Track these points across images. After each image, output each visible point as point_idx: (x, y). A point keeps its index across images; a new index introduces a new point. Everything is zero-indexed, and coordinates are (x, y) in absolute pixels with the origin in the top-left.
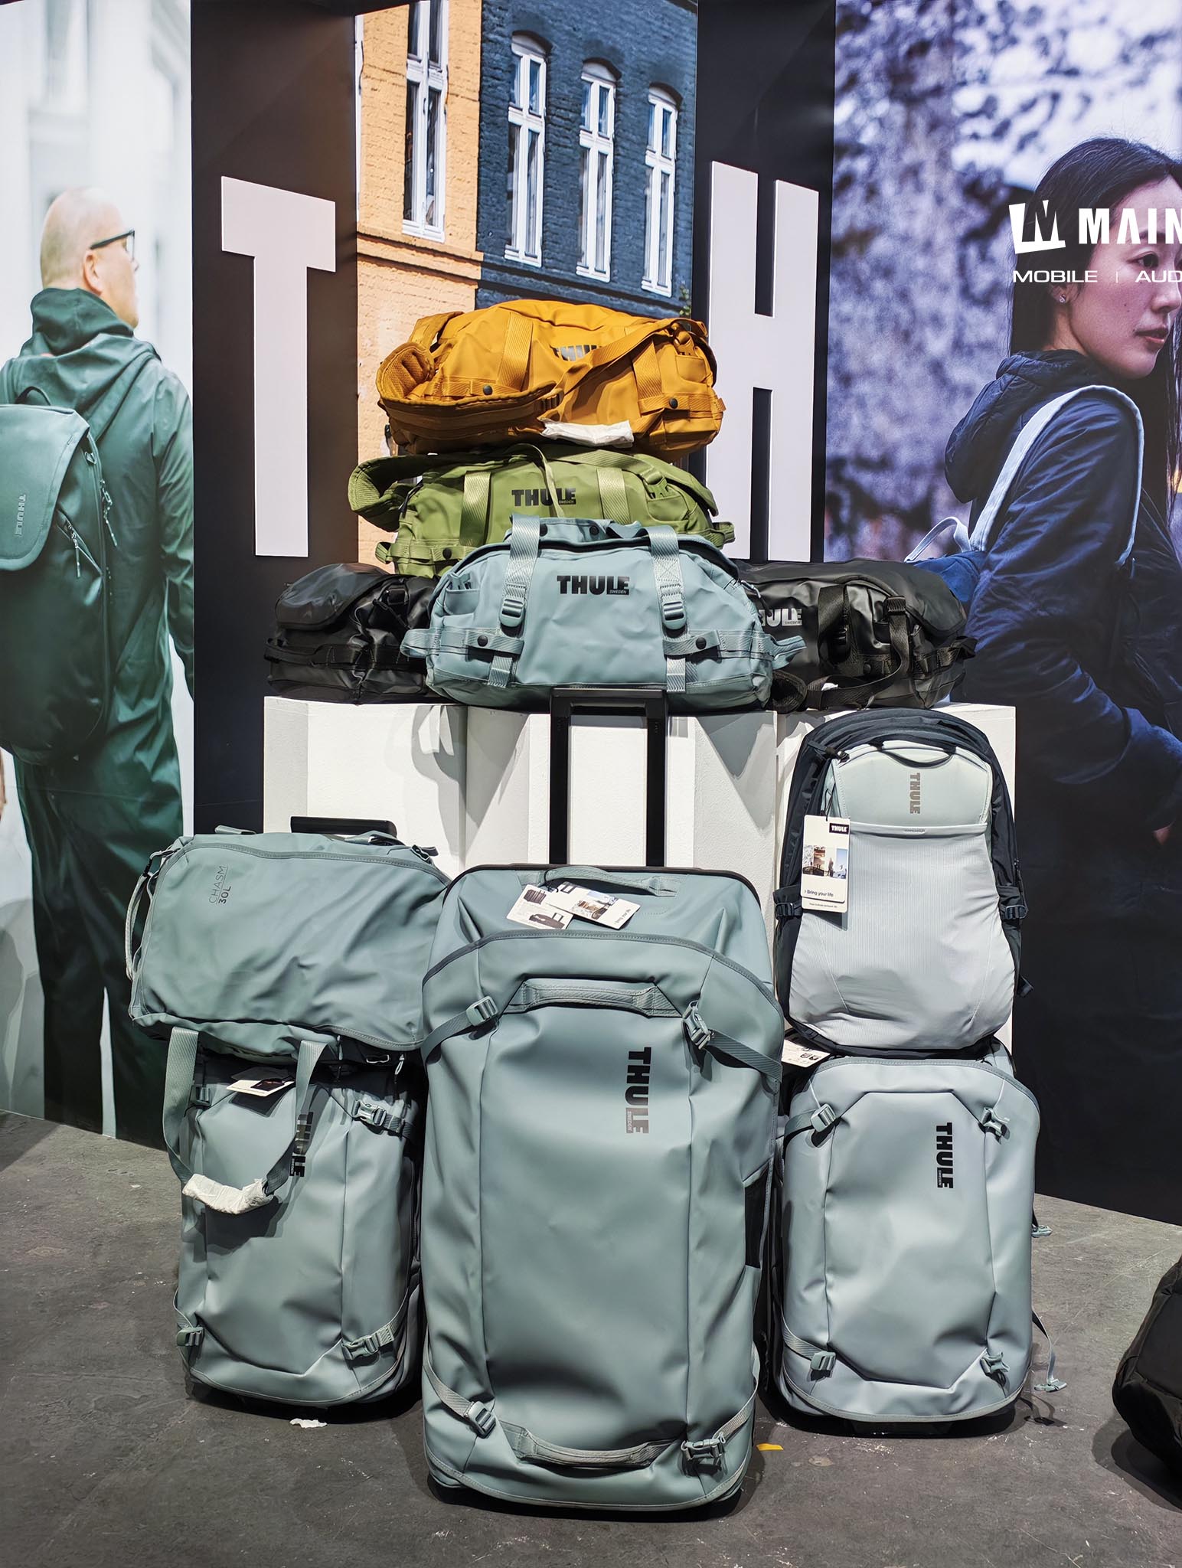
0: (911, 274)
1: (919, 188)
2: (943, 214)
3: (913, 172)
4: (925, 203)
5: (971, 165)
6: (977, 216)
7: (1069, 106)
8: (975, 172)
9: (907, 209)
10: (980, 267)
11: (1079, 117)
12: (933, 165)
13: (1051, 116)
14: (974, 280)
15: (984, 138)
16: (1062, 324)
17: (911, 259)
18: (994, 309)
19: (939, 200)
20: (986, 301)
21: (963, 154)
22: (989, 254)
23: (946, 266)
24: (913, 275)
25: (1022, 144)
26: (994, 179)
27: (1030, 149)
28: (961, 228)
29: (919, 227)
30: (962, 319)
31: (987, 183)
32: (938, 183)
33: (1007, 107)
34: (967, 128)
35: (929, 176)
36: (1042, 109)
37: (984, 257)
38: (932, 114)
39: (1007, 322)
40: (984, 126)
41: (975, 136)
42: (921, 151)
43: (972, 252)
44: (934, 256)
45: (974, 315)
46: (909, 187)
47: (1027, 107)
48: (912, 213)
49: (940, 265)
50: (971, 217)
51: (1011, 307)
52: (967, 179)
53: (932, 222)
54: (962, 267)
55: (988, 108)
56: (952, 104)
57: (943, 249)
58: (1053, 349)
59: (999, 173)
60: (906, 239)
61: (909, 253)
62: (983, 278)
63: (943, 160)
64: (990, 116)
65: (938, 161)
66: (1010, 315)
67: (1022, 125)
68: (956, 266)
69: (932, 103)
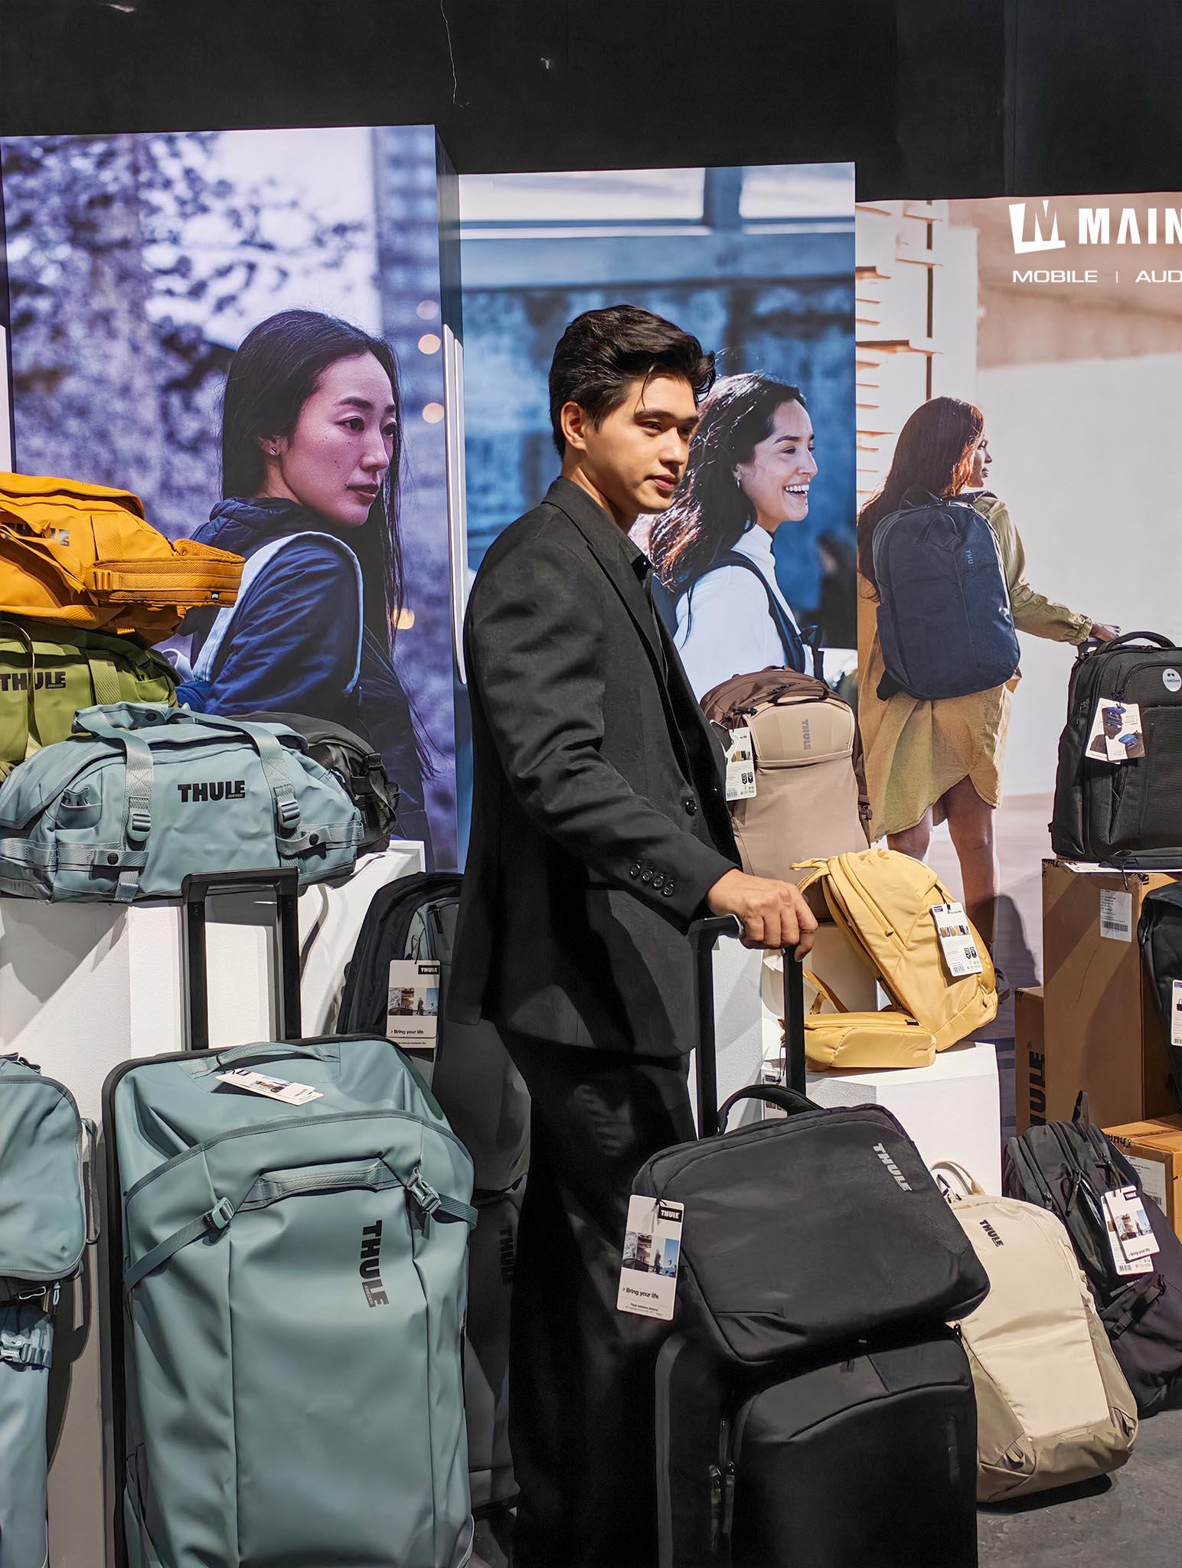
0: (109, 414)
1: (112, 334)
2: (139, 362)
3: (103, 320)
4: (119, 349)
5: (167, 319)
6: (178, 368)
7: (266, 276)
8: (172, 325)
9: (101, 352)
10: (185, 416)
11: (277, 288)
12: (126, 315)
13: (248, 283)
14: (180, 427)
15: (179, 295)
16: (274, 474)
17: (107, 402)
18: (203, 455)
19: (135, 349)
20: (194, 447)
21: (157, 308)
22: (193, 405)
23: (148, 411)
24: (112, 417)
25: (221, 305)
26: (193, 335)
27: (229, 312)
28: (161, 377)
29: (114, 371)
30: (169, 463)
31: (186, 337)
32: (134, 332)
33: (202, 268)
34: (161, 283)
35: (123, 323)
36: (238, 276)
37: (188, 406)
38: (120, 265)
39: (217, 468)
40: (179, 284)
41: (170, 293)
42: (110, 298)
43: (175, 400)
44: (133, 400)
45: (181, 460)
46: (100, 333)
47: (224, 272)
48: (106, 357)
49: (141, 409)
50: (171, 368)
51: (220, 455)
52: (163, 332)
53: (129, 368)
54: (165, 413)
55: (182, 267)
56: (141, 259)
57: (142, 395)
58: (266, 496)
59: (199, 330)
60: (100, 381)
61: (105, 395)
62: (189, 427)
63: (137, 311)
64: (184, 275)
65: (131, 312)
66: (220, 462)
67: (219, 288)
68: (158, 412)
69: (119, 254)
